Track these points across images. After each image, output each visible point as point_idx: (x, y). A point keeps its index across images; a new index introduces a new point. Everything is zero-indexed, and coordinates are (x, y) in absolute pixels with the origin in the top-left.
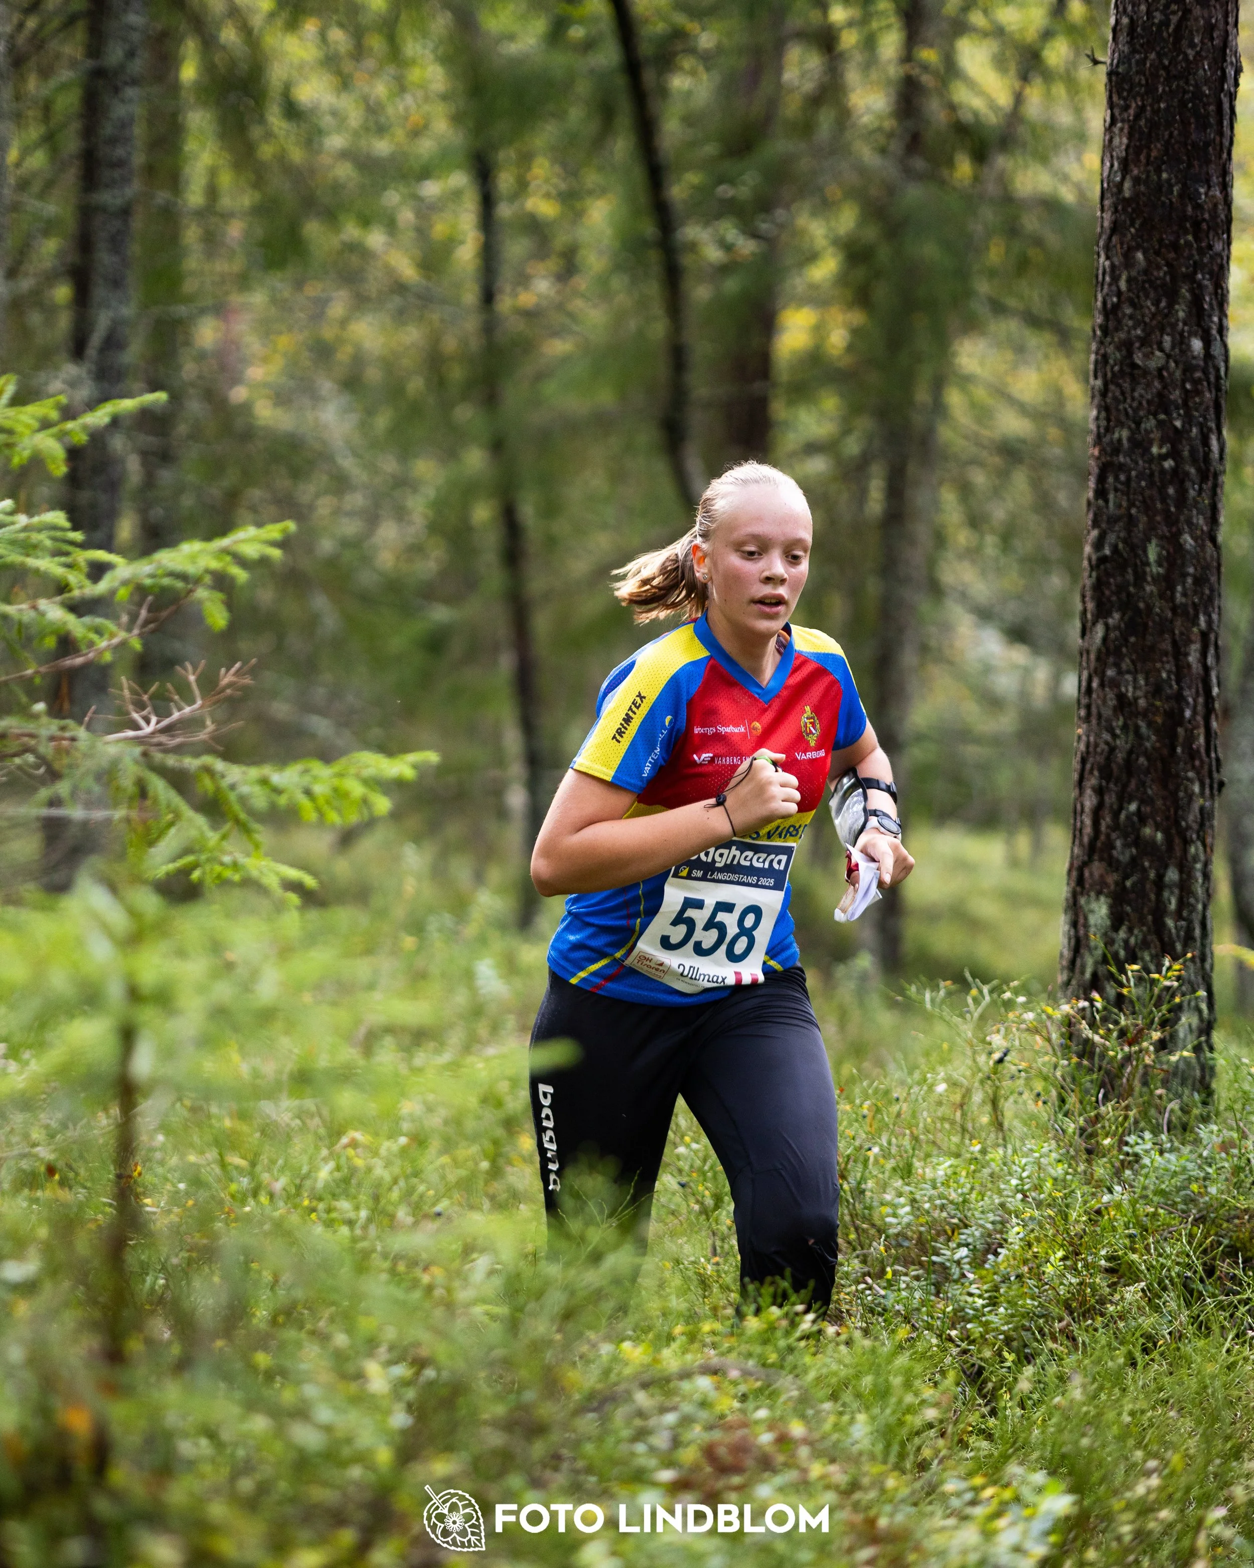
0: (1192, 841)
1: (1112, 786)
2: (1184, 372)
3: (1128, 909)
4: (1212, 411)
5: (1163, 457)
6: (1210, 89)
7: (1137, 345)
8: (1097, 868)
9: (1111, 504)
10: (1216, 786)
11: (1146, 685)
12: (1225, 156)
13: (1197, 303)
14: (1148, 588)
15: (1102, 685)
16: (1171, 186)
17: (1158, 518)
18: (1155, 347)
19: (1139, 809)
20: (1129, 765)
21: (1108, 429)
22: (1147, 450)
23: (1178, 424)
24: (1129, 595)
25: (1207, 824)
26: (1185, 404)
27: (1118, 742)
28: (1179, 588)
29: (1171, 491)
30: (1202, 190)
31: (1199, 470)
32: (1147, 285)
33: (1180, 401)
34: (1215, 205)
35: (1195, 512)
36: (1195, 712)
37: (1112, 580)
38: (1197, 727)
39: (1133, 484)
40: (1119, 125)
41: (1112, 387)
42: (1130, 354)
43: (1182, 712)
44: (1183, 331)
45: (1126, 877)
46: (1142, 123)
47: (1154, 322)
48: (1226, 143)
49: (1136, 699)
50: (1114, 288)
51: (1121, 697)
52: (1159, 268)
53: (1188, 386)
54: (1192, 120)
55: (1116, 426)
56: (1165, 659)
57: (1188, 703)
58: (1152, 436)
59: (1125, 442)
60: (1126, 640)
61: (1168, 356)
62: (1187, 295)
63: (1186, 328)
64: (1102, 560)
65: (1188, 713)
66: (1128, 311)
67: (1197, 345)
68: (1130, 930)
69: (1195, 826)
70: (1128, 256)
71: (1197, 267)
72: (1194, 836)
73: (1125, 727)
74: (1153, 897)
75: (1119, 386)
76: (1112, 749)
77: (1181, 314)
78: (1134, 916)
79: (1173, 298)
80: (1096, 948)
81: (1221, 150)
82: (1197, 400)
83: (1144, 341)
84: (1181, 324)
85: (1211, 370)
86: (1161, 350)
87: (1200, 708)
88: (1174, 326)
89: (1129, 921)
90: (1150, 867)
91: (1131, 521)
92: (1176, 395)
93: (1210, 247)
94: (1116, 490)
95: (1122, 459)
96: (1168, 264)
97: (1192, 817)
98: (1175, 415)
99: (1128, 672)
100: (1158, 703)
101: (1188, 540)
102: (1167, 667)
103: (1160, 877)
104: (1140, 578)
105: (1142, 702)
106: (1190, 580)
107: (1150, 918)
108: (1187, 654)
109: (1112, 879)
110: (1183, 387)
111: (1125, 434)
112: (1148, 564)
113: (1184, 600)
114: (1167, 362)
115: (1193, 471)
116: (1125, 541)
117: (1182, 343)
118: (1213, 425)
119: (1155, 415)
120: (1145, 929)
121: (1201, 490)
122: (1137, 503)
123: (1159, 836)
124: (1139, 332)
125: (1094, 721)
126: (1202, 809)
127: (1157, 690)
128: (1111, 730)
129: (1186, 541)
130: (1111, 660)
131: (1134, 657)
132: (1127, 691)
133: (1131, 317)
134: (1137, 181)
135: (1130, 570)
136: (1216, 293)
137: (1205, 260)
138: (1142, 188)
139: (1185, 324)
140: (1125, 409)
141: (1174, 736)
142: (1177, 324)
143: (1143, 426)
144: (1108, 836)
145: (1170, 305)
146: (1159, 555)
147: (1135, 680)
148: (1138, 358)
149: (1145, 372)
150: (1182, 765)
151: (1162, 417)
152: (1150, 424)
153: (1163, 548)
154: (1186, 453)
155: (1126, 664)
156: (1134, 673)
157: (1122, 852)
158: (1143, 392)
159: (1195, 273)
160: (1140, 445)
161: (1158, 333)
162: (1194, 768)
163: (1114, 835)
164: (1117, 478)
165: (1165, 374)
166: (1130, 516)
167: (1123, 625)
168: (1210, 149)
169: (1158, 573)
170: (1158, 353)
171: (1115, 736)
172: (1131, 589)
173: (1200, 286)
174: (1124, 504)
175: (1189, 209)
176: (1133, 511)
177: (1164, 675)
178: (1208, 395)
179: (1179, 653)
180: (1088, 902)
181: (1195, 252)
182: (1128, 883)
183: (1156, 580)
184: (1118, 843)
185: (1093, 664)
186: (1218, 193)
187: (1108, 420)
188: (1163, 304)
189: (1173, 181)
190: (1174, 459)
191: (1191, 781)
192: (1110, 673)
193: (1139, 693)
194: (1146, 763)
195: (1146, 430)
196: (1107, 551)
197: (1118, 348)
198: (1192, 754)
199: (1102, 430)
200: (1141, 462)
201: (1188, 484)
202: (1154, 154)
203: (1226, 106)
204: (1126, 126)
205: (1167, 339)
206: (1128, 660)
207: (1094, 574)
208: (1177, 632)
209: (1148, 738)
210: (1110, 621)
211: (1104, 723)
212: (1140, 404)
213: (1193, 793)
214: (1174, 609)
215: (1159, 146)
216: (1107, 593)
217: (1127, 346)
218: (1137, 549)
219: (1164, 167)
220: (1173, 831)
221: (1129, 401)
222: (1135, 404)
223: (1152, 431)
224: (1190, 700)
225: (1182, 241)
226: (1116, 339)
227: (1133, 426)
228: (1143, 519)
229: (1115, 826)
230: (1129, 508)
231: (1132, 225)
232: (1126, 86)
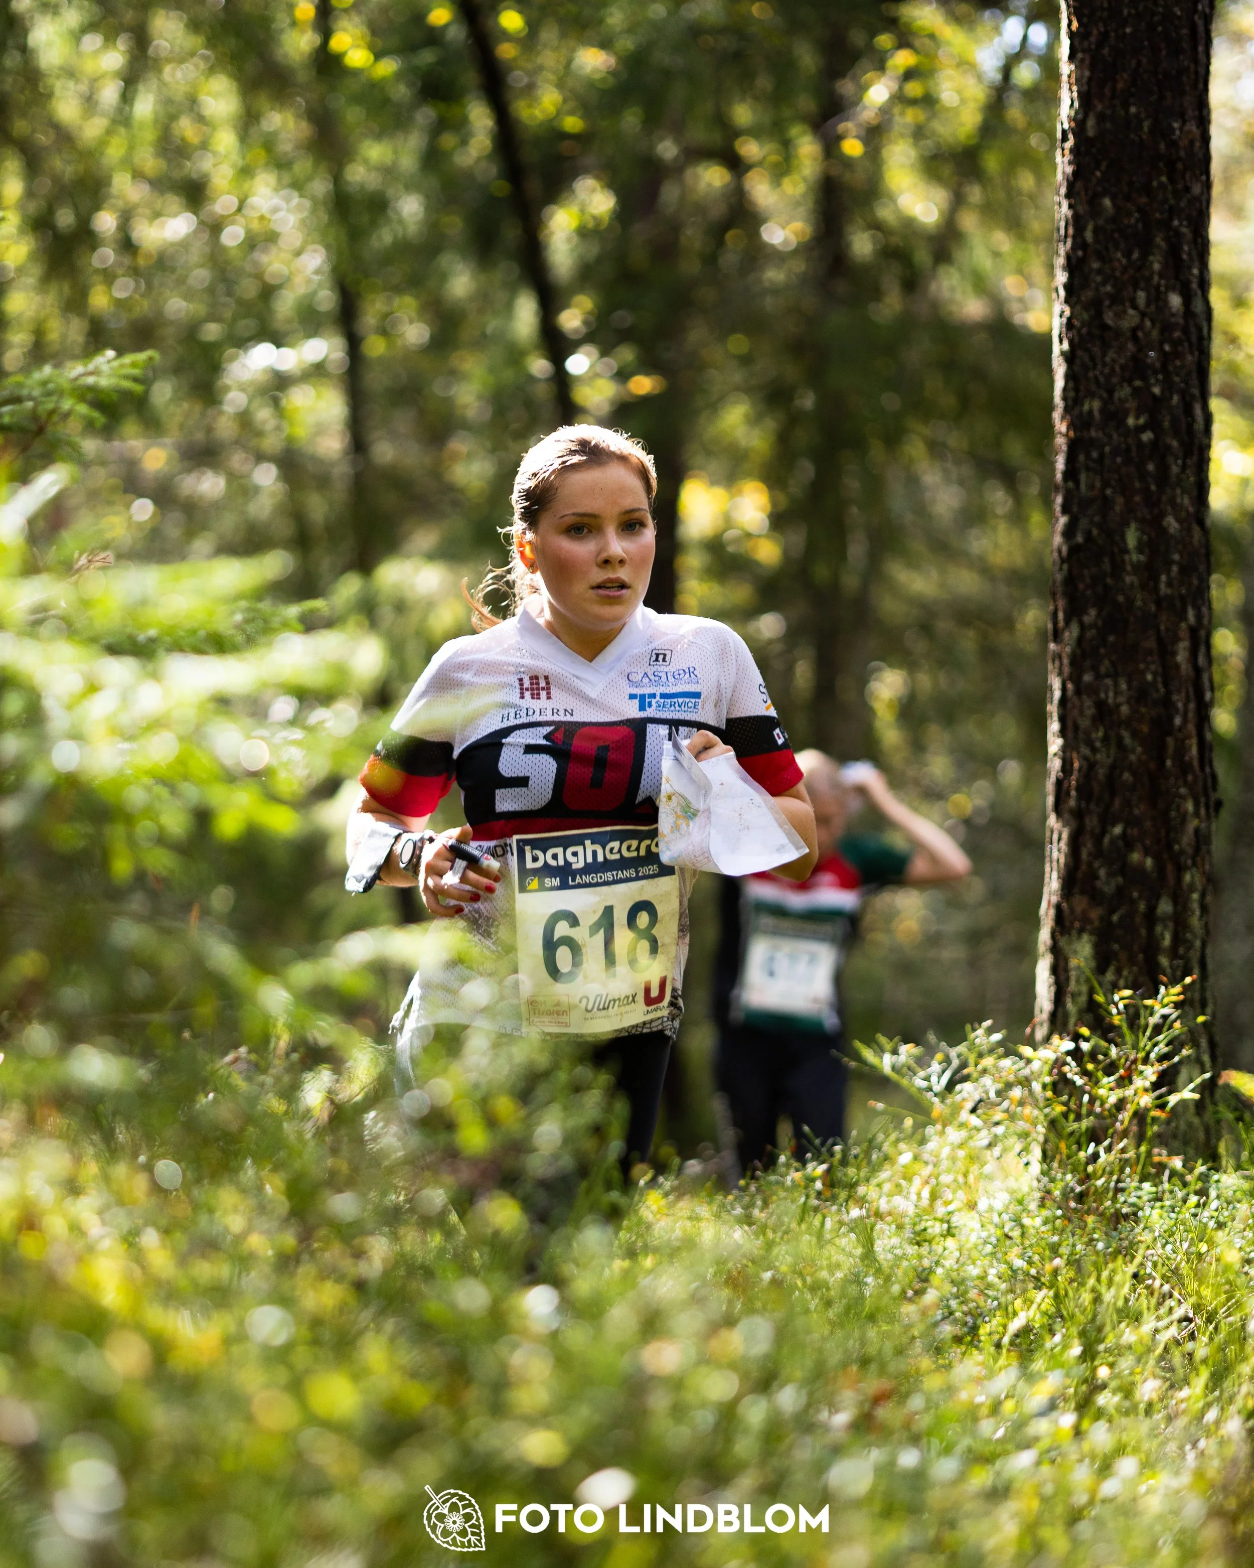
0: (1187, 868)
1: (1092, 806)
2: (1162, 331)
3: (1116, 947)
4: (1194, 376)
5: (1141, 429)
6: (1181, 10)
7: (1107, 303)
8: (1080, 903)
9: (1083, 487)
10: (1212, 804)
11: (1130, 688)
12: (1201, 86)
13: (1173, 253)
14: (1128, 579)
15: (1079, 693)
16: (1140, 122)
17: (1137, 498)
18: (1127, 304)
19: (1124, 834)
20: (1112, 782)
21: (1076, 401)
22: (1122, 422)
23: (1157, 390)
24: (1106, 587)
25: (1204, 848)
26: (1164, 367)
27: (1098, 756)
28: (1163, 578)
29: (1151, 467)
30: (1176, 125)
31: (1181, 443)
32: (1116, 235)
33: (1158, 365)
34: (1192, 142)
35: (1178, 491)
36: (1185, 720)
37: (1086, 572)
38: (1189, 737)
39: (1107, 462)
40: (1080, 55)
41: (1080, 353)
42: (1099, 314)
43: (1171, 719)
44: (1159, 285)
45: (1112, 911)
46: (1106, 51)
47: (1126, 277)
48: (1202, 71)
49: (1118, 706)
50: (1079, 240)
51: (1100, 705)
52: (1129, 214)
53: (1167, 348)
54: (1163, 45)
55: (1086, 397)
56: (1149, 658)
57: (1177, 710)
58: (1127, 405)
59: (1097, 414)
60: (1105, 640)
61: (1143, 315)
62: (1163, 244)
63: (1163, 282)
64: (1074, 550)
65: (1178, 721)
66: (1096, 265)
67: (1175, 300)
68: (1119, 972)
69: (1190, 851)
70: (1093, 201)
71: (1172, 212)
72: (1189, 862)
73: (1106, 739)
74: (1143, 932)
75: (1087, 350)
77: (1156, 266)
78: (1123, 956)
79: (1146, 247)
80: (1079, 994)
81: (1197, 80)
82: (1178, 363)
83: (1116, 299)
84: (1156, 278)
85: (1193, 330)
86: (1135, 307)
87: (1191, 715)
88: (1149, 279)
89: (1118, 961)
90: (1140, 898)
91: (1106, 503)
92: (1153, 358)
93: (1187, 189)
94: (1088, 469)
95: (1093, 433)
96: (1140, 210)
97: (1187, 839)
98: (1152, 381)
99: (1108, 676)
100: (1143, 710)
101: (1172, 524)
102: (1153, 667)
103: (1152, 908)
104: (1118, 568)
105: (1125, 710)
106: (1175, 569)
107: (1141, 956)
108: (1174, 654)
109: (1095, 914)
110: (1161, 349)
111: (1096, 404)
112: (1126, 551)
113: (1169, 591)
114: (1142, 321)
115: (1175, 444)
116: (1100, 527)
117: (1158, 299)
118: (1196, 391)
119: (1130, 382)
120: (1135, 969)
121: (1184, 467)
122: (1113, 482)
123: (1149, 862)
124: (1108, 288)
125: (1070, 734)
126: (1197, 831)
127: (1141, 695)
128: (1089, 743)
129: (1169, 525)
130: (1088, 663)
131: (1114, 658)
132: (1107, 697)
133: (1099, 272)
134: (1101, 118)
135: (1106, 560)
136: (1195, 242)
137: (1182, 204)
138: (1108, 125)
139: (1161, 276)
140: (1096, 378)
141: (1162, 747)
142: (1151, 278)
143: (1116, 395)
144: (1090, 865)
145: (1144, 257)
146: (1140, 541)
147: (1116, 684)
148: (1109, 318)
149: (1118, 334)
150: (1172, 780)
151: (1138, 383)
152: (1124, 392)
153: (1143, 532)
154: (1166, 424)
155: (1105, 667)
156: (1115, 677)
157: (1106, 882)
158: (1114, 356)
159: (1171, 220)
160: (1113, 416)
161: (1130, 289)
162: (1186, 783)
163: (1096, 864)
164: (1088, 456)
165: (1140, 334)
166: (1105, 498)
167: (1100, 623)
168: (1185, 79)
169: (1139, 561)
170: (1131, 312)
171: (1094, 750)
172: (1109, 581)
173: (1177, 234)
174: (1098, 484)
175: (1162, 146)
176: (1108, 492)
177: (1149, 677)
178: (1189, 358)
179: (1165, 652)
180: (1070, 942)
181: (1170, 196)
182: (1115, 918)
183: (1136, 569)
184: (1102, 873)
185: (1067, 670)
186: (1194, 128)
187: (1077, 390)
188: (1136, 255)
189: (1143, 115)
190: (1153, 431)
191: (1183, 798)
192: (1087, 677)
193: (1121, 699)
194: (1131, 779)
195: (1120, 399)
196: (1080, 539)
197: (1086, 308)
198: (1184, 768)
199: (1070, 402)
200: (1115, 436)
201: (1170, 459)
202: (1120, 85)
203: (1201, 28)
204: (1087, 57)
205: (1142, 296)
206: (1107, 662)
207: (1065, 567)
208: (1162, 627)
209: (1133, 751)
210: (1087, 619)
211: (1081, 736)
212: (1113, 370)
213: (1186, 812)
214: (1158, 602)
215: (1125, 76)
216: (1081, 586)
217: (1096, 306)
218: (1115, 536)
219: (1132, 100)
220: (1165, 856)
221: (1099, 367)
222: (1107, 371)
223: (1126, 400)
224: (1180, 705)
225: (1155, 184)
226: (1083, 298)
227: (1105, 395)
228: (1120, 500)
229: (1098, 853)
230: (1103, 489)
231: (1098, 167)
232: (1086, 12)
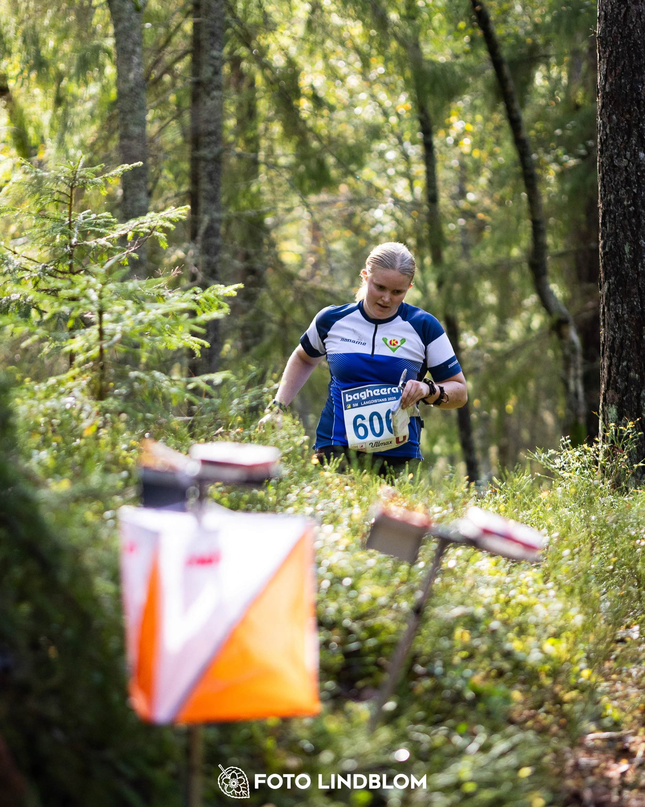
1: (615, 355)
2: (637, 167)
3: (625, 409)
5: (629, 206)
6: (641, 41)
7: (615, 157)
8: (610, 392)
9: (609, 229)
11: (628, 308)
13: (640, 137)
14: (626, 265)
15: (609, 310)
16: (626, 85)
17: (629, 233)
18: (623, 157)
19: (627, 365)
20: (622, 345)
21: (605, 195)
22: (622, 203)
23: (635, 191)
24: (618, 269)
26: (638, 181)
27: (617, 335)
28: (640, 264)
29: (634, 221)
32: (618, 130)
33: (635, 181)
37: (610, 263)
39: (617, 219)
40: (602, 60)
41: (605, 176)
42: (612, 161)
44: (635, 149)
45: (623, 396)
46: (612, 58)
47: (622, 146)
49: (623, 315)
50: (605, 132)
51: (617, 314)
52: (623, 122)
53: (639, 174)
54: (634, 56)
55: (609, 194)
56: (635, 296)
58: (624, 197)
59: (613, 200)
60: (618, 289)
61: (629, 161)
62: (636, 133)
64: (605, 254)
66: (611, 142)
67: (642, 155)
70: (610, 118)
71: (640, 120)
73: (619, 328)
74: (635, 403)
75: (608, 175)
76: (614, 339)
77: (634, 142)
78: (628, 413)
79: (630, 135)
83: (618, 155)
84: (634, 146)
86: (626, 158)
89: (626, 415)
90: (634, 390)
91: (616, 236)
92: (633, 178)
94: (610, 222)
95: (612, 208)
96: (627, 120)
98: (633, 187)
99: (619, 303)
100: (633, 316)
102: (637, 299)
103: (638, 394)
104: (622, 261)
105: (626, 316)
107: (635, 413)
109: (617, 397)
110: (637, 174)
111: (612, 196)
112: (625, 254)
114: (629, 163)
116: (614, 244)
117: (635, 154)
119: (625, 188)
122: (619, 227)
123: (637, 376)
124: (616, 151)
125: (607, 327)
127: (632, 310)
128: (613, 330)
129: (642, 243)
130: (612, 298)
131: (621, 296)
132: (619, 311)
133: (612, 144)
134: (611, 84)
135: (617, 257)
137: (644, 117)
138: (614, 87)
139: (636, 146)
140: (612, 186)
141: (641, 331)
142: (632, 147)
143: (620, 192)
144: (615, 377)
145: (629, 138)
146: (630, 249)
147: (622, 306)
148: (616, 162)
149: (619, 168)
151: (628, 188)
152: (623, 191)
153: (631, 246)
154: (640, 203)
155: (618, 300)
156: (622, 303)
157: (621, 385)
158: (619, 177)
159: (639, 123)
160: (619, 201)
161: (624, 151)
163: (617, 377)
164: (610, 217)
165: (628, 169)
166: (616, 233)
167: (616, 282)
169: (630, 258)
170: (624, 160)
171: (615, 332)
172: (619, 266)
174: (614, 228)
175: (635, 95)
176: (618, 231)
177: (635, 303)
179: (641, 293)
180: (608, 408)
181: (638, 114)
182: (624, 398)
183: (629, 261)
184: (619, 381)
185: (605, 301)
187: (604, 191)
188: (626, 138)
189: (627, 83)
190: (634, 207)
192: (611, 304)
193: (624, 312)
194: (629, 343)
195: (621, 194)
196: (607, 250)
197: (608, 159)
199: (603, 195)
200: (620, 209)
202: (618, 71)
204: (606, 60)
205: (628, 154)
206: (619, 298)
207: (602, 261)
209: (630, 332)
210: (610, 281)
211: (610, 327)
212: (618, 183)
214: (638, 274)
215: (620, 68)
216: (608, 268)
217: (611, 158)
218: (620, 248)
219: (622, 77)
220: (644, 374)
221: (613, 182)
222: (616, 183)
223: (624, 195)
225: (632, 110)
227: (616, 193)
228: (622, 234)
229: (618, 373)
230: (616, 229)
231: (610, 104)
232: (604, 42)
